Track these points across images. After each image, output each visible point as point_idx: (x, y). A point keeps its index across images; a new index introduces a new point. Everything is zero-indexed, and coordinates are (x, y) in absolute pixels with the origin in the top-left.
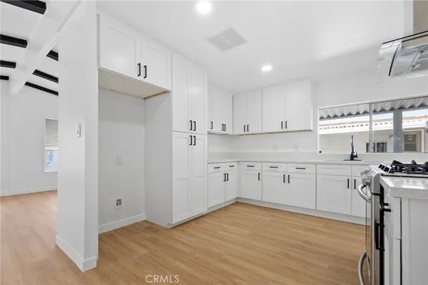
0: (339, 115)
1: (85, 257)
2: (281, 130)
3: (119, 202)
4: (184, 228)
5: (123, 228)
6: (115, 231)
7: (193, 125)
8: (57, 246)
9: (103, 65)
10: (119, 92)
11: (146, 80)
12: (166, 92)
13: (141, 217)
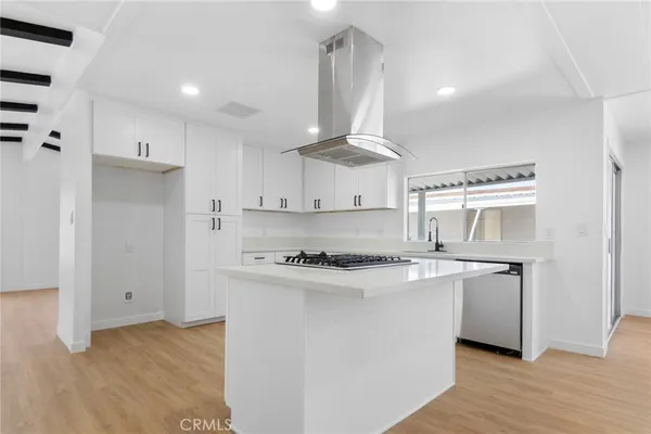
0: (456, 183)
1: (74, 340)
2: (355, 208)
3: (129, 296)
4: (204, 331)
5: (134, 326)
6: (122, 328)
7: (216, 206)
8: (57, 337)
9: (98, 151)
10: (130, 168)
11: (148, 159)
12: (178, 168)
13: (159, 315)
